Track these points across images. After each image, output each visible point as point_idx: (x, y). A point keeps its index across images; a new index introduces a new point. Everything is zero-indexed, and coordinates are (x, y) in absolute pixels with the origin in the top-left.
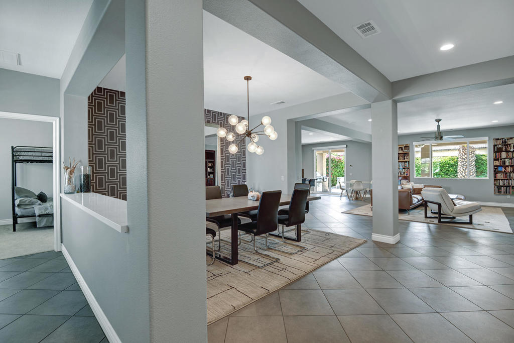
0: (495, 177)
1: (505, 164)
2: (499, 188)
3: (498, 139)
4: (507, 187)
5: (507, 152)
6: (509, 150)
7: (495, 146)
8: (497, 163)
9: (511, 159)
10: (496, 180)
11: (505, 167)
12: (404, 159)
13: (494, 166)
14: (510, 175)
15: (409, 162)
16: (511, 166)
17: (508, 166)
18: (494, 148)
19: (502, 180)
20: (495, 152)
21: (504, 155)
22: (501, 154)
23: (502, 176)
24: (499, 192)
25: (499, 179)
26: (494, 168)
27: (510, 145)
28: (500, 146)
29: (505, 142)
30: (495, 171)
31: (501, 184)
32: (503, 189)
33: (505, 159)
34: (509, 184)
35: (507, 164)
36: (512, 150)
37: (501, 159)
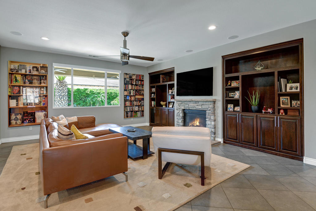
0: (125, 104)
1: (130, 94)
2: (127, 113)
3: (127, 74)
4: (132, 112)
5: (132, 84)
6: (133, 83)
7: (125, 79)
8: (126, 93)
9: (134, 90)
10: (125, 106)
11: (131, 96)
12: (41, 83)
13: (124, 96)
14: (133, 103)
15: (47, 87)
16: (134, 96)
17: (132, 96)
18: (125, 81)
19: (129, 106)
20: (125, 84)
21: (130, 86)
22: (128, 86)
23: (129, 103)
24: (127, 117)
25: (127, 106)
26: (124, 97)
27: (133, 79)
28: (128, 80)
29: (131, 77)
30: (125, 100)
31: (128, 110)
32: (129, 114)
33: (130, 90)
34: (133, 109)
35: (132, 94)
36: (134, 83)
37: (128, 90)
